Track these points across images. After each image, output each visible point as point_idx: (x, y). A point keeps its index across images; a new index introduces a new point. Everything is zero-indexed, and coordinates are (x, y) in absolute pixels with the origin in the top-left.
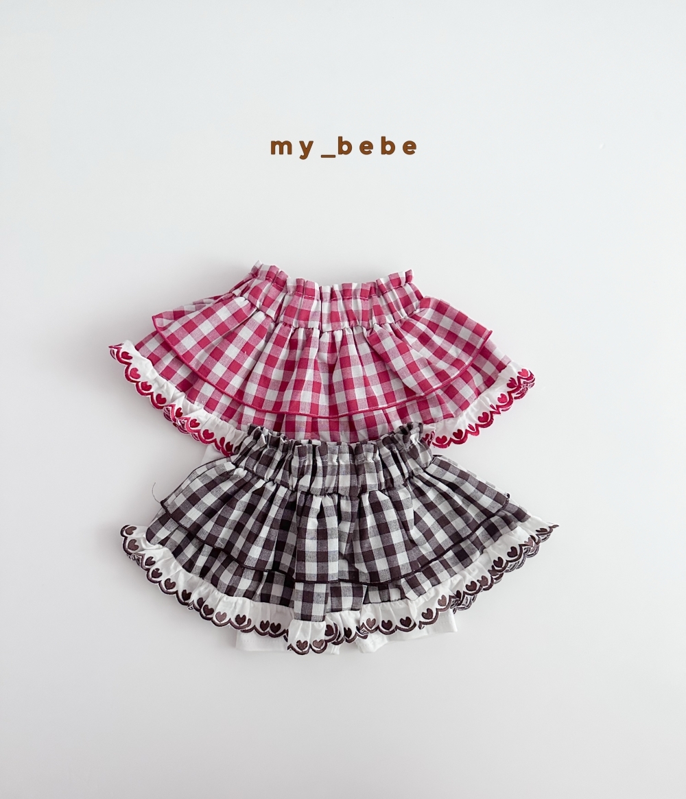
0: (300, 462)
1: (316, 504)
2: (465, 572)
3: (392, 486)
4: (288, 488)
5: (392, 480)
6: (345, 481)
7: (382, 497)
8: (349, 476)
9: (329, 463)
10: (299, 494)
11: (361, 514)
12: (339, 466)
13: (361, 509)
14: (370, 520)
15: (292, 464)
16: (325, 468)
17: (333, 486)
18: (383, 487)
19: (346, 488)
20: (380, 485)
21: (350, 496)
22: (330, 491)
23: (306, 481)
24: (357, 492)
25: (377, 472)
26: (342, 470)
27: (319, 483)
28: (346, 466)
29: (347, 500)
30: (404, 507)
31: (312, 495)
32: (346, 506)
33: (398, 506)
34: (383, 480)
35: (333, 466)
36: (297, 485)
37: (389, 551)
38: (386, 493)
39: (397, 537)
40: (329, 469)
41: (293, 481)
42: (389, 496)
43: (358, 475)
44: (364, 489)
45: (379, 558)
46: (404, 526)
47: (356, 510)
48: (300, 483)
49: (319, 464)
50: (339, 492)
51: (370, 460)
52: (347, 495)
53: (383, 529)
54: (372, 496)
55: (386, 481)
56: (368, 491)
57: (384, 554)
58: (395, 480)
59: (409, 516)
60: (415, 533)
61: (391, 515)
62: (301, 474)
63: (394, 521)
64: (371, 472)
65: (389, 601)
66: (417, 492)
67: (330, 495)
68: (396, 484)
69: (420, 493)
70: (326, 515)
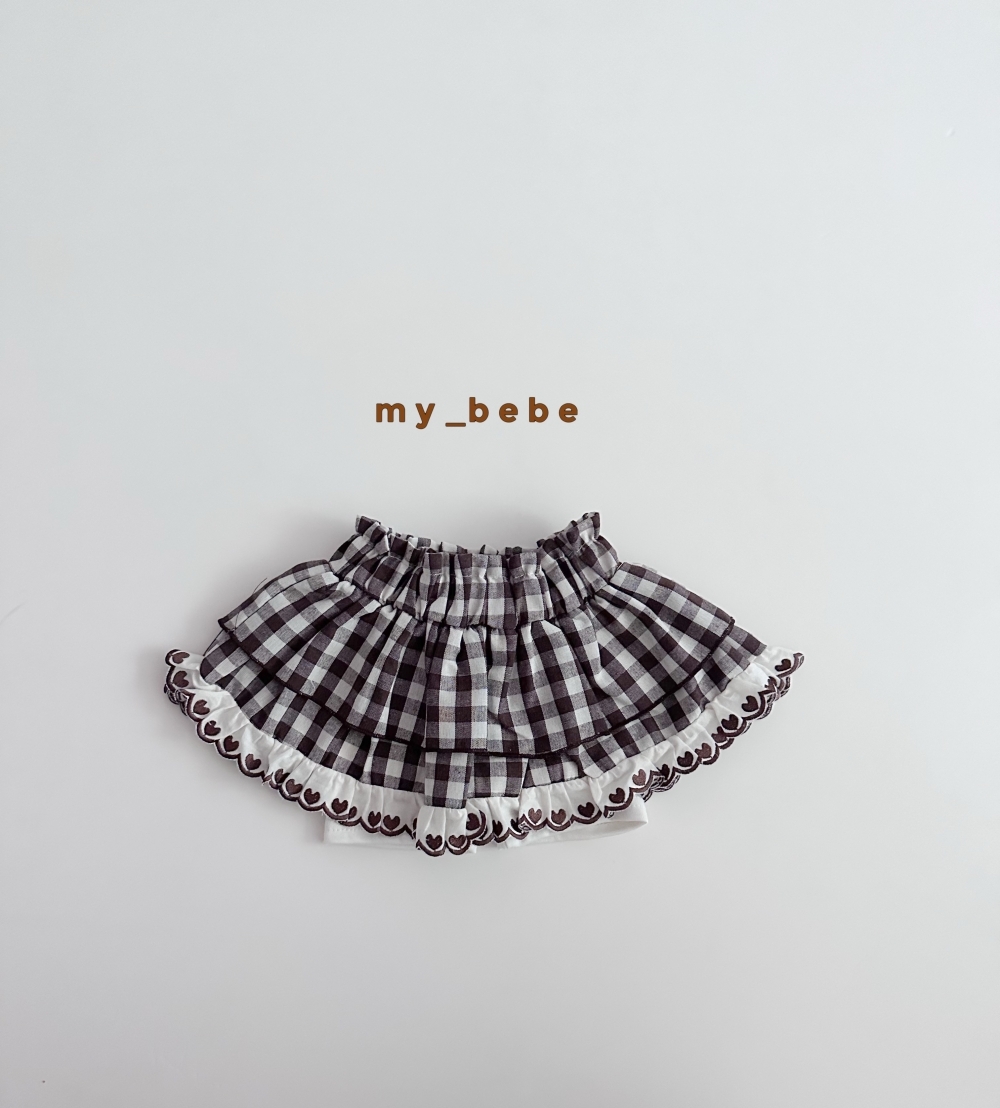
0: (432, 577)
1: (455, 638)
2: (678, 739)
3: (563, 612)
4: (414, 617)
5: (562, 602)
6: (497, 608)
7: (550, 629)
8: (502, 600)
9: (474, 581)
10: (429, 626)
11: (521, 655)
12: (488, 584)
13: (521, 648)
14: (535, 664)
15: (421, 581)
16: (467, 587)
17: (479, 613)
18: (552, 615)
19: (499, 617)
20: (547, 611)
21: (505, 629)
22: (476, 622)
23: (439, 606)
24: (515, 622)
25: (543, 593)
26: (493, 591)
27: (458, 610)
28: (498, 585)
29: (500, 634)
30: (583, 641)
31: (449, 627)
32: (498, 643)
33: (574, 640)
34: (550, 605)
35: (480, 584)
36: (427, 612)
37: (564, 706)
38: (557, 623)
39: (574, 685)
40: (473, 590)
41: (421, 606)
42: (562, 628)
43: (515, 599)
44: (524, 618)
45: (551, 716)
46: (585, 668)
47: (515, 649)
48: (433, 608)
49: (459, 581)
50: (489, 623)
51: (531, 575)
52: (501, 626)
53: (553, 674)
54: (537, 628)
55: (554, 605)
56: (530, 621)
57: (556, 711)
58: (567, 602)
59: (592, 653)
60: (602, 678)
61: (564, 655)
62: (433, 597)
63: (570, 664)
64: (533, 594)
65: (563, 780)
66: (602, 618)
67: (474, 627)
68: (569, 608)
69: (606, 620)
70: (469, 655)
